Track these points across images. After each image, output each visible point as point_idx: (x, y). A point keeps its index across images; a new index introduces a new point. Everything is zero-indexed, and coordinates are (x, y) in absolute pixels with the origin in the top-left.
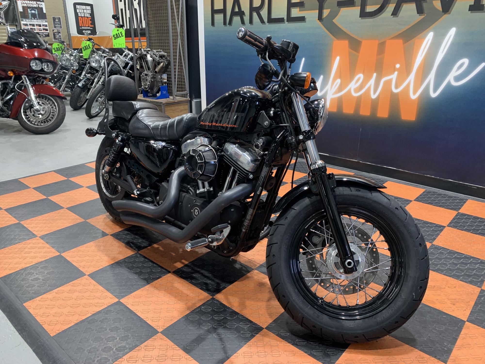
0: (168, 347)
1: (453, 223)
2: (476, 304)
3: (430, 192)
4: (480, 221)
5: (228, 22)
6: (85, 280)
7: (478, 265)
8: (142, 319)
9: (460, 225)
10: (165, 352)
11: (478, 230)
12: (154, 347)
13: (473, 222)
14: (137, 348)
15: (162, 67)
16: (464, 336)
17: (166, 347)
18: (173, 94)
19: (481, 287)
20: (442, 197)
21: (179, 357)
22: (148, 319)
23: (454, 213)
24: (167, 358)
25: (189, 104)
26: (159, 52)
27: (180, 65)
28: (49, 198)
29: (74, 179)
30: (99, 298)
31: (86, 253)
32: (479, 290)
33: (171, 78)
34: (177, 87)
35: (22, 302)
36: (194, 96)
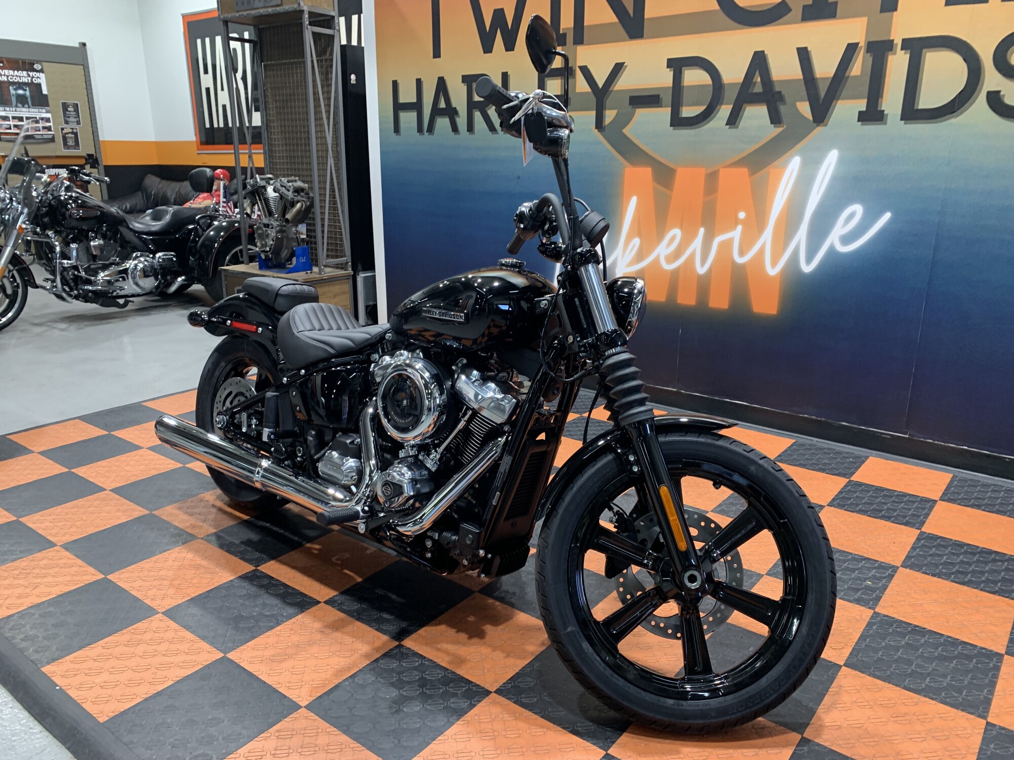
0: (320, 730)
1: (837, 499)
2: (862, 637)
3: (804, 446)
4: (884, 495)
5: (426, 128)
6: (157, 622)
7: (874, 571)
8: (270, 686)
9: (851, 504)
10: (314, 738)
11: (881, 511)
12: (294, 733)
13: (873, 497)
14: (262, 735)
15: (299, 211)
16: (836, 689)
17: (315, 731)
18: (320, 263)
19: (874, 609)
20: (825, 453)
21: (339, 747)
22: (280, 685)
23: (842, 482)
24: (317, 749)
25: (351, 281)
26: (292, 181)
27: (333, 207)
28: (72, 470)
29: (121, 434)
30: (187, 654)
31: (156, 574)
32: (870, 613)
33: (314, 231)
34: (328, 250)
35: (39, 665)
36: (360, 267)
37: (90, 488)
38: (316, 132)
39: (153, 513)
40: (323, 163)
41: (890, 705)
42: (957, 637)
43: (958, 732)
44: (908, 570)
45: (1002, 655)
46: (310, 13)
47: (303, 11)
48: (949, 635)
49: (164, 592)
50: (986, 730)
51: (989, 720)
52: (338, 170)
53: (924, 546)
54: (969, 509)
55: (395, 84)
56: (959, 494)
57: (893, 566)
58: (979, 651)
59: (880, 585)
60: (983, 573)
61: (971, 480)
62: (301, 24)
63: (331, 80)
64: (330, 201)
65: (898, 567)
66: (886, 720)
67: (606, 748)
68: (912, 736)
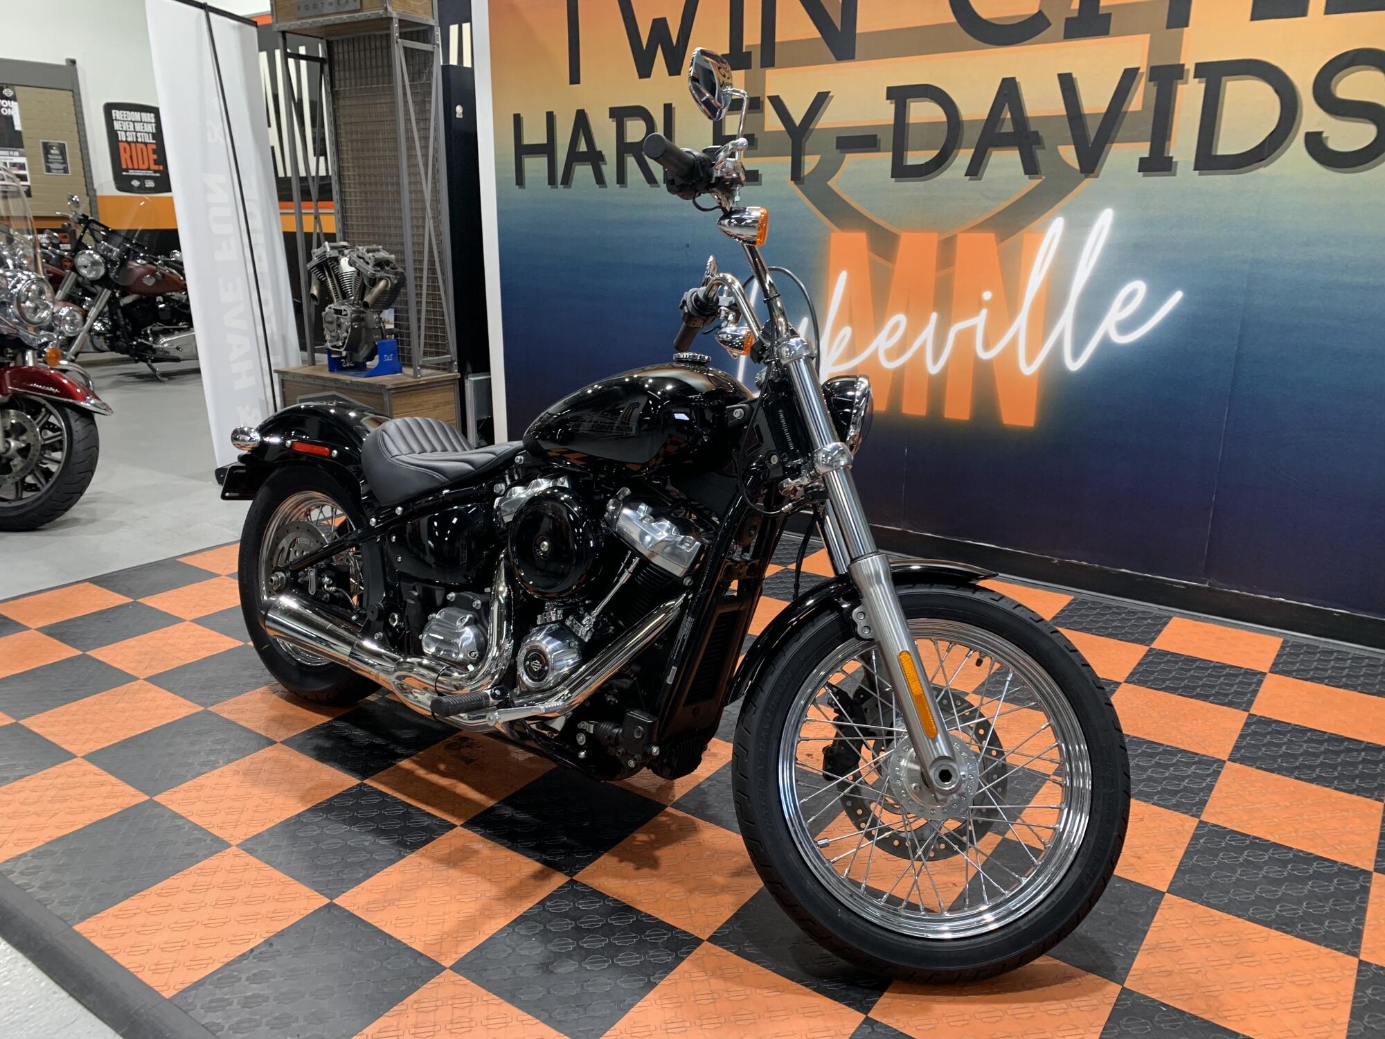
0: (474, 999)
1: (1136, 674)
2: (1188, 854)
3: (1086, 603)
4: (1198, 667)
5: (560, 178)
6: (231, 858)
7: (1194, 767)
8: (399, 941)
9: (1155, 678)
10: (467, 1010)
11: (1195, 688)
12: (439, 1003)
13: (1184, 670)
14: (395, 1008)
15: (383, 292)
16: (1160, 924)
17: (468, 1000)
18: (414, 362)
19: (1198, 817)
20: (1115, 613)
21: (503, 1021)
22: (413, 940)
23: (1141, 650)
24: (473, 1024)
25: (457, 389)
26: (374, 251)
27: (433, 287)
28: (88, 653)
29: (151, 601)
30: (277, 900)
31: (222, 793)
32: (1194, 822)
33: (408, 320)
34: (425, 344)
35: (70, 923)
36: (469, 368)
37: (114, 678)
38: (410, 183)
39: (209, 709)
40: (418, 227)
41: (1233, 943)
42: (1310, 851)
43: (1324, 975)
44: (1237, 765)
45: (1369, 873)
46: (400, 21)
47: (391, 18)
48: (1299, 848)
49: (235, 817)
50: (1359, 971)
51: (1362, 957)
52: (439, 234)
53: (1255, 733)
54: (1308, 683)
55: (517, 119)
56: (1294, 663)
57: (1219, 760)
58: (1339, 869)
59: (1204, 785)
60: (1334, 767)
61: (1307, 645)
62: (388, 36)
63: (430, 111)
64: (428, 278)
65: (1224, 762)
66: (1228, 962)
67: (865, 1009)
68: (1265, 982)
